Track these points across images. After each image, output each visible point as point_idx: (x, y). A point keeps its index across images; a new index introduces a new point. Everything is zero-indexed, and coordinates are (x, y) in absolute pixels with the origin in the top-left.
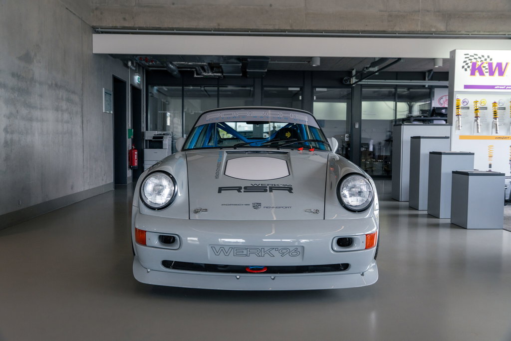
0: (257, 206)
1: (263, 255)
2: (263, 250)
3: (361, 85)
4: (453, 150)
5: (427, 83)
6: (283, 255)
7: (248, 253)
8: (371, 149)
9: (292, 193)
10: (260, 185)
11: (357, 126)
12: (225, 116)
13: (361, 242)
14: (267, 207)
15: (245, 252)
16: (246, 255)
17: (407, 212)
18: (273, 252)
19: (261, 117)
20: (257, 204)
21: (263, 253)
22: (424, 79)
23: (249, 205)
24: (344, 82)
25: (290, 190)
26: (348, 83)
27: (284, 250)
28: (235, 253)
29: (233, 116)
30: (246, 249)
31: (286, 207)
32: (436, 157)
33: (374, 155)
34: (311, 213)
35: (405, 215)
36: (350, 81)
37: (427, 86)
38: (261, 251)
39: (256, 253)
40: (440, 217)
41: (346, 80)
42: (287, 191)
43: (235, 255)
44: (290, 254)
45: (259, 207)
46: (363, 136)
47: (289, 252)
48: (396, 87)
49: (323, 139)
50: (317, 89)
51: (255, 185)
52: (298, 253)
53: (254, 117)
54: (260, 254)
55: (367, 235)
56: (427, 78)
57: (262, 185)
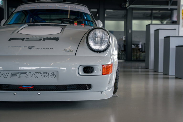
0: (31, 48)
1: (30, 77)
2: (30, 73)
3: (132, 8)
4: (180, 35)
5: (169, 7)
6: (44, 77)
7: (20, 76)
8: (140, 47)
9: (58, 41)
10: (38, 37)
11: (130, 32)
12: (32, 7)
13: (99, 70)
14: (38, 48)
15: (18, 75)
16: (19, 77)
17: (153, 73)
18: (37, 75)
19: (54, 7)
20: (32, 46)
21: (30, 76)
22: (168, 5)
23: (26, 47)
24: (122, 6)
25: (57, 40)
26: (125, 7)
27: (44, 73)
28: (11, 76)
29: (37, 6)
30: (19, 73)
31: (51, 48)
32: (167, 39)
33: (142, 50)
34: (67, 52)
35: (152, 74)
36: (126, 6)
37: (169, 9)
38: (29, 74)
39: (26, 76)
40: (170, 75)
41: (124, 5)
42: (55, 40)
43: (11, 77)
44: (49, 77)
45: (33, 48)
46: (133, 40)
47: (48, 75)
48: (152, 9)
49: (92, 20)
50: (107, 10)
51: (35, 37)
52: (55, 76)
53: (50, 7)
54: (28, 76)
55: (103, 65)
56: (169, 4)
57: (39, 37)
